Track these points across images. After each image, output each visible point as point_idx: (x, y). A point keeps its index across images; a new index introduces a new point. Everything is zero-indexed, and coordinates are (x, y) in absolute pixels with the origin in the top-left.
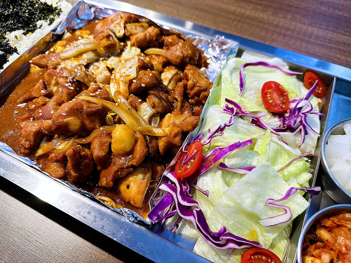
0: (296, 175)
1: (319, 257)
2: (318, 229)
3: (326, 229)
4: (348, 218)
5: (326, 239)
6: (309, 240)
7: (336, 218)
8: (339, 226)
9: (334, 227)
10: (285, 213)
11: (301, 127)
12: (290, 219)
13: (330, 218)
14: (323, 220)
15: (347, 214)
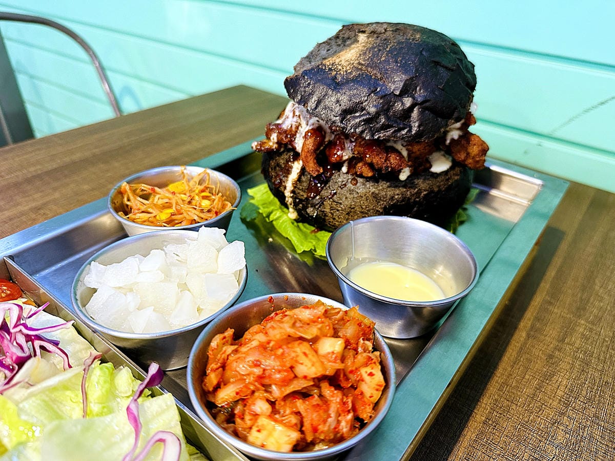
0: (112, 393)
1: (257, 416)
2: (215, 400)
3: (220, 388)
4: (217, 346)
5: (235, 394)
6: (225, 423)
7: (211, 364)
8: (223, 366)
9: (223, 375)
10: (165, 445)
11: (37, 343)
12: (179, 440)
13: (206, 373)
14: (205, 385)
15: (212, 344)
